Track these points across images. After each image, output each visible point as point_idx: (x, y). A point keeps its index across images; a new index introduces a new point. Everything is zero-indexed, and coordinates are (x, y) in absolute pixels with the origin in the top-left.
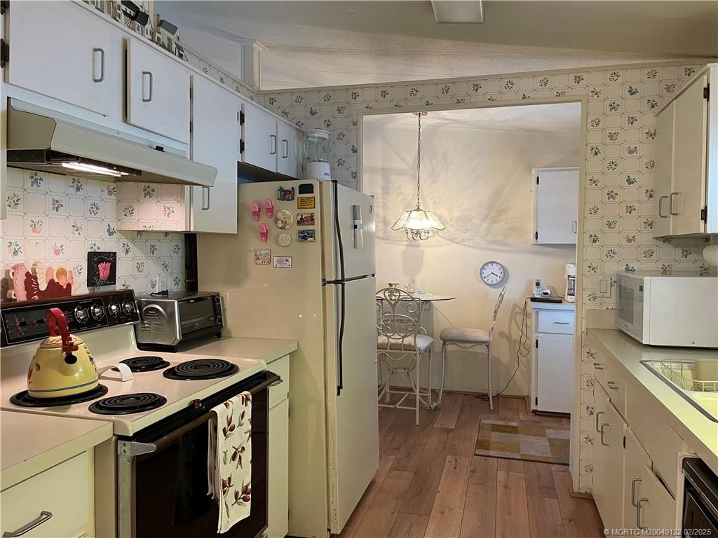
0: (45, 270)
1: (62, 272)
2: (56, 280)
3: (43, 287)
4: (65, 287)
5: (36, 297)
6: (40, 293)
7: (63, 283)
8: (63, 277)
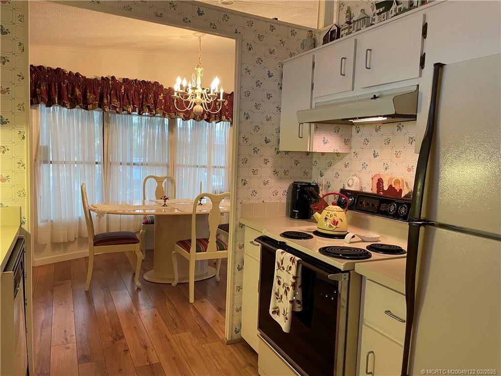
0: (388, 178)
1: (397, 182)
2: (394, 186)
3: (386, 188)
4: (398, 191)
5: (382, 193)
6: (384, 191)
7: (397, 188)
8: (398, 185)
